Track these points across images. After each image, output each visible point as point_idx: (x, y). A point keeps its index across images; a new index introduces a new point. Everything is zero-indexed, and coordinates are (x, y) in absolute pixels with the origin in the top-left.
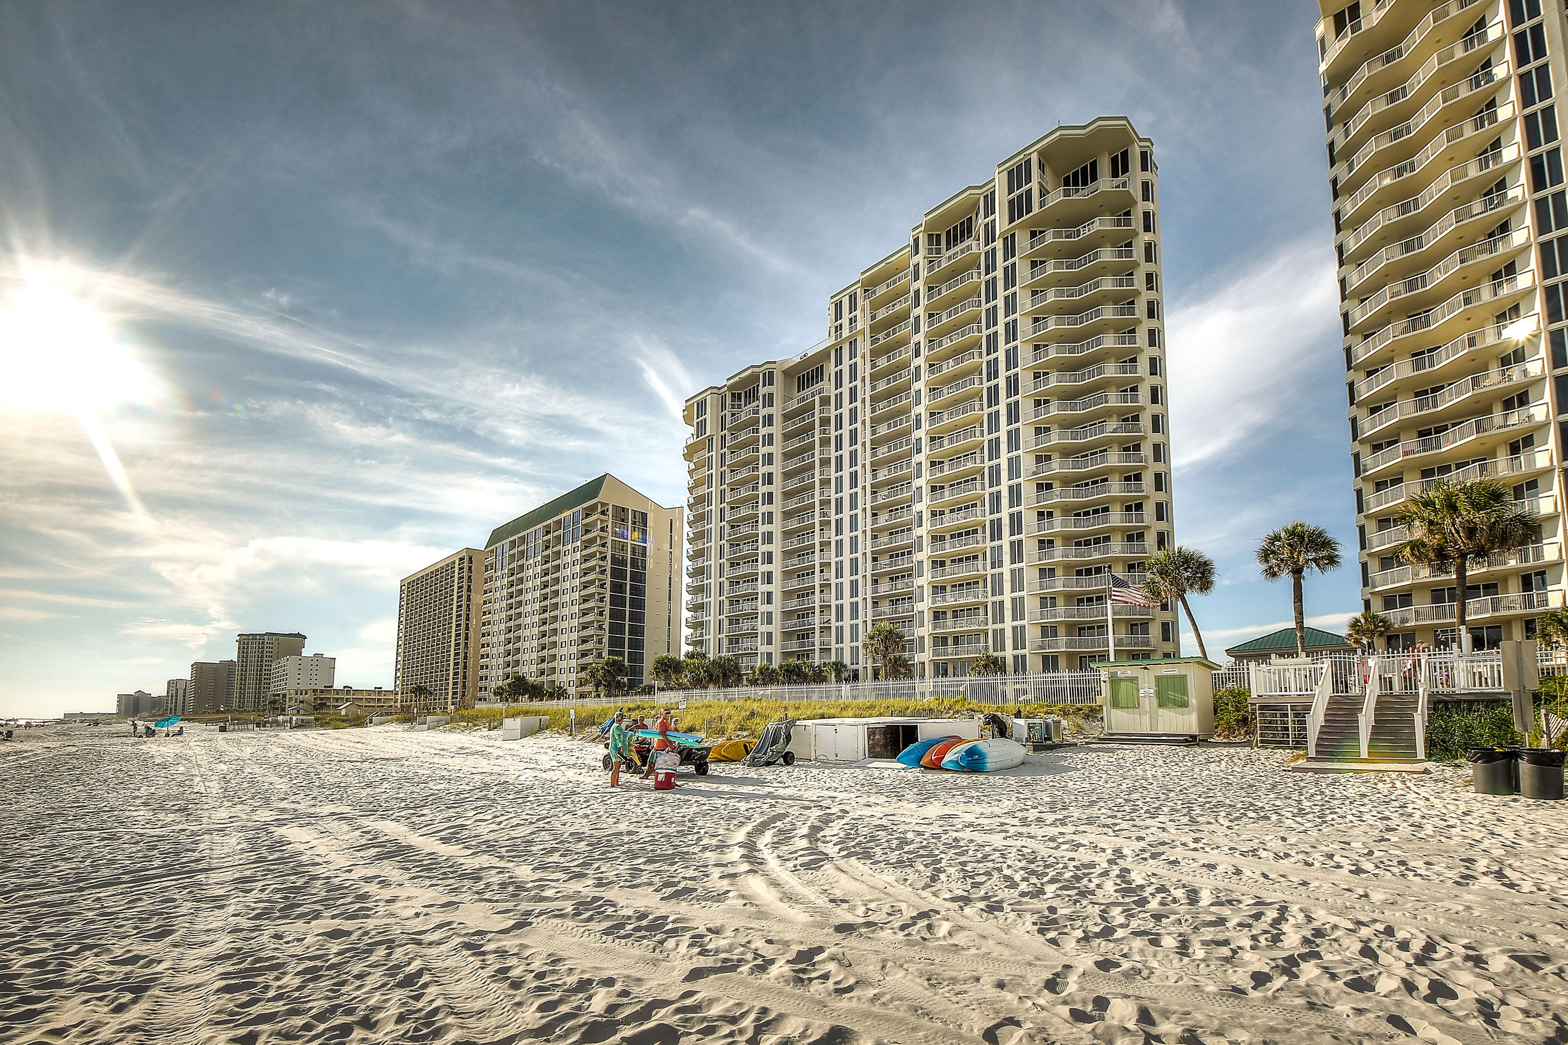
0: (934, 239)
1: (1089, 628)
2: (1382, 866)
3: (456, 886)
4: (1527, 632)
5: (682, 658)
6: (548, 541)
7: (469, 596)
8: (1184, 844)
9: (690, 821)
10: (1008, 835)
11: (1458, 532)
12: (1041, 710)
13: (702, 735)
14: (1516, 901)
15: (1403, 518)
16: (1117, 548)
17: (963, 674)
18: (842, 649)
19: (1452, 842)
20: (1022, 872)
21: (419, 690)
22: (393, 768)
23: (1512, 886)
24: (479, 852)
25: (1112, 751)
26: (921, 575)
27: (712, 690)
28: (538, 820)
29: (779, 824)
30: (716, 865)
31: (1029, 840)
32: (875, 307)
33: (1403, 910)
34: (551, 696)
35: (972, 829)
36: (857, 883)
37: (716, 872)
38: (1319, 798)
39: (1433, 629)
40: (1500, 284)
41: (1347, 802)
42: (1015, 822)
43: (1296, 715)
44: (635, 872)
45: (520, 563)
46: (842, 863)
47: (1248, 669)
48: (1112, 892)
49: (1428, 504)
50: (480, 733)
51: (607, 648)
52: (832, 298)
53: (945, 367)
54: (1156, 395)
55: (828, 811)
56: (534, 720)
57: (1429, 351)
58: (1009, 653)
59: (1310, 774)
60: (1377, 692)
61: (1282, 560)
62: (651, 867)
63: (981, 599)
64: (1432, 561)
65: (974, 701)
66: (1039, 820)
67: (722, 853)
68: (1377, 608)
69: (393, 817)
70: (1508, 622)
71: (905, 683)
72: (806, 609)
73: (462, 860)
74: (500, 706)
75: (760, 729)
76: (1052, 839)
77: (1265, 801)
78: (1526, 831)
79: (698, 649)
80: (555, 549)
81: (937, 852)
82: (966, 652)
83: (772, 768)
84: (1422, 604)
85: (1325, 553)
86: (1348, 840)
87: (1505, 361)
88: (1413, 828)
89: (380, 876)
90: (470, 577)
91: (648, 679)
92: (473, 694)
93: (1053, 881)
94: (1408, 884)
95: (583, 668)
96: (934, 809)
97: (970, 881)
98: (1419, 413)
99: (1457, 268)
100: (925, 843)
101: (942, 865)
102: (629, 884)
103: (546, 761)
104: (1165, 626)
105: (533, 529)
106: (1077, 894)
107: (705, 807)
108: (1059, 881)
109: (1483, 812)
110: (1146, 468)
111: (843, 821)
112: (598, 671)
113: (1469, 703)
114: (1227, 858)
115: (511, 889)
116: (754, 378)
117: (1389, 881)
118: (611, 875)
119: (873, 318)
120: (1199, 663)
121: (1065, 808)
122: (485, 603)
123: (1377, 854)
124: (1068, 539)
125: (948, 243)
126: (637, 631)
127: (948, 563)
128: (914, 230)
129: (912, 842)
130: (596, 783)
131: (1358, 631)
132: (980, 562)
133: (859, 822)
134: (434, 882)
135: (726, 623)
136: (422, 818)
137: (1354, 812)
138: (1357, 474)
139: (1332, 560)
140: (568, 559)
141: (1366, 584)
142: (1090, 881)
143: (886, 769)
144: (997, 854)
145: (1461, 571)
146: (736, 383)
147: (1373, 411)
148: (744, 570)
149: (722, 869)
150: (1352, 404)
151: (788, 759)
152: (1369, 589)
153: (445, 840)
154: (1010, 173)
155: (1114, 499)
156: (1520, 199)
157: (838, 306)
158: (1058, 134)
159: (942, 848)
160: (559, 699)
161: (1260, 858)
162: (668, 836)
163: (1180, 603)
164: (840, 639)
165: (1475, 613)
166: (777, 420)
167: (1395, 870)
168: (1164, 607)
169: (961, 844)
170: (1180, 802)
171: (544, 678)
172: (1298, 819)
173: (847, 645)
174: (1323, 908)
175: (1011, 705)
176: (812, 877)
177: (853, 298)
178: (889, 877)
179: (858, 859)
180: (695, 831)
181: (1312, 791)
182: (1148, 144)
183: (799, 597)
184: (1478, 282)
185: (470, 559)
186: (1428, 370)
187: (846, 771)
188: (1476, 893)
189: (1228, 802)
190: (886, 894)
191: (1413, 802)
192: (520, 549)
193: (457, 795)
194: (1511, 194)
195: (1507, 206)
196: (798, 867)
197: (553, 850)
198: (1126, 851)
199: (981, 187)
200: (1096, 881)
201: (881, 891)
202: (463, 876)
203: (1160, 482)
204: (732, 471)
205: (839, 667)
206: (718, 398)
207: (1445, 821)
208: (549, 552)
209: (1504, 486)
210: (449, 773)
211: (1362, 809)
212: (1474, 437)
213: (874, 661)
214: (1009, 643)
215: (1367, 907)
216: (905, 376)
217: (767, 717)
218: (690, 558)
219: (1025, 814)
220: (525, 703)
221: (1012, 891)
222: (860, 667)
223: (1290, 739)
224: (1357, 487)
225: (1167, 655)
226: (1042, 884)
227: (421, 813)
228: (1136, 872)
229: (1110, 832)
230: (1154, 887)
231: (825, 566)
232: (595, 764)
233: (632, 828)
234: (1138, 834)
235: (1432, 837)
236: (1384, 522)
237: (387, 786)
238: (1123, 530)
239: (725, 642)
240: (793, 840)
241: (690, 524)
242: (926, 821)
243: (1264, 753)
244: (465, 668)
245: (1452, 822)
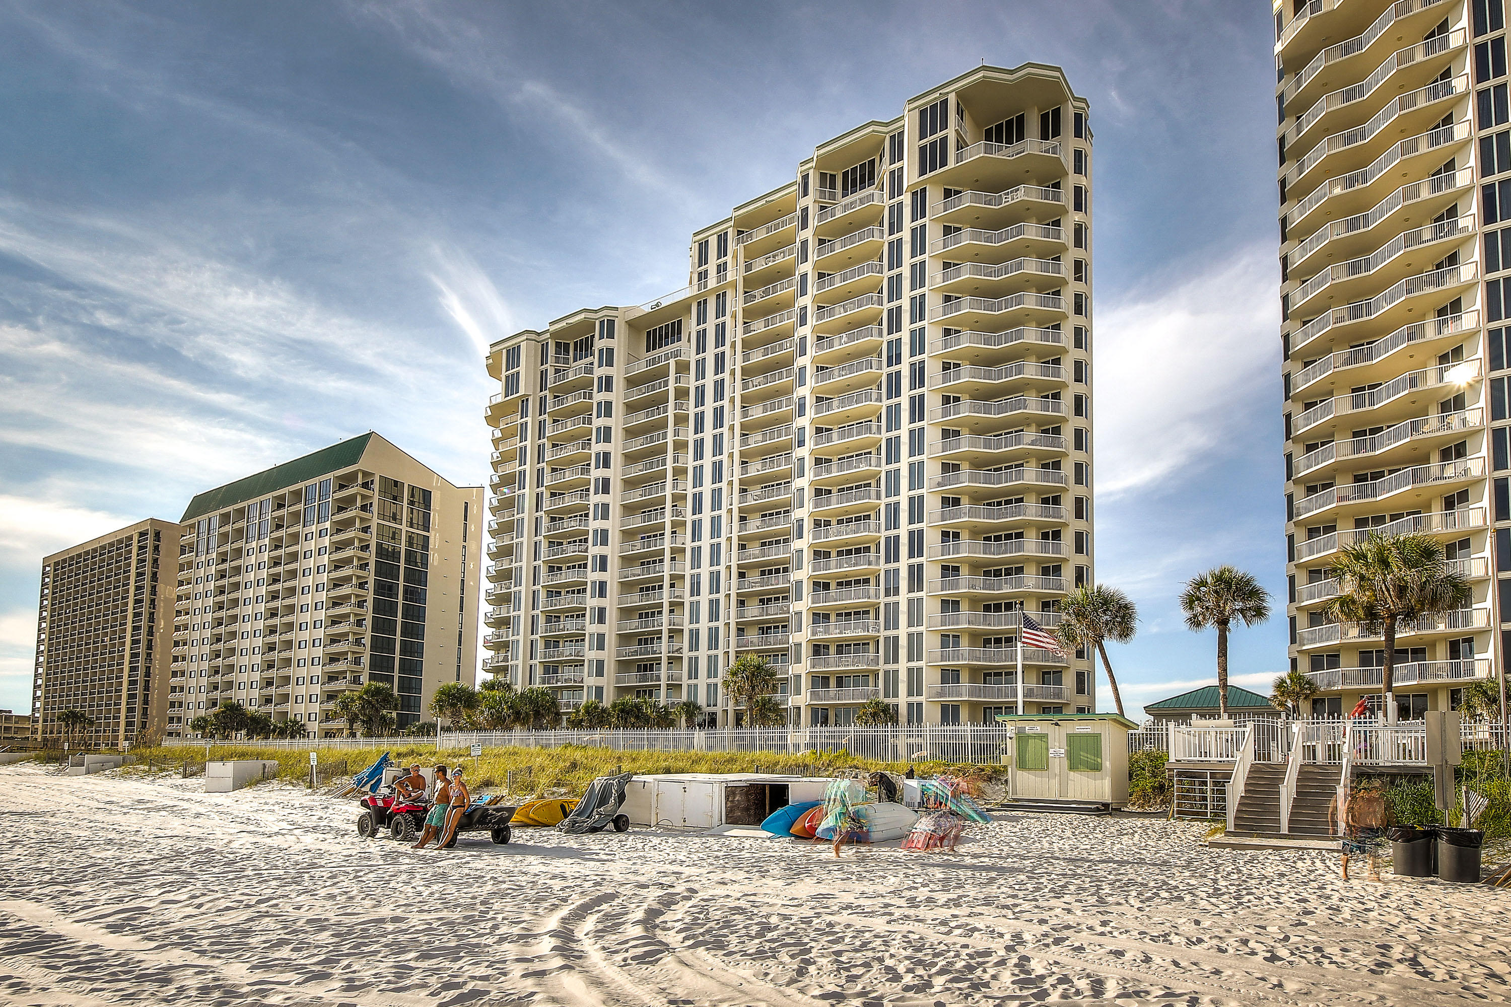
0: (828, 181)
1: (996, 674)
2: (1297, 952)
3: (131, 991)
4: (1453, 702)
5: (477, 688)
6: (281, 518)
7: (154, 587)
8: (1091, 928)
9: (482, 903)
10: (893, 918)
11: (1388, 590)
12: (938, 770)
13: (503, 791)
14: (1429, 990)
15: (1335, 570)
16: (1031, 581)
17: (848, 722)
18: (696, 686)
19: (1369, 927)
20: (907, 962)
21: (72, 718)
22: (32, 826)
23: (1425, 974)
24: (166, 945)
25: (1016, 819)
26: (799, 598)
27: (518, 733)
28: (259, 902)
29: (605, 906)
30: (518, 960)
31: (916, 924)
32: (751, 255)
33: (1317, 1000)
34: (282, 733)
35: (850, 911)
36: (705, 980)
37: (517, 970)
38: (1235, 876)
39: (1360, 694)
40: (1445, 322)
41: (1265, 882)
42: (902, 902)
43: (1216, 784)
44: (402, 971)
45: (235, 546)
46: (687, 955)
47: (1167, 729)
48: (1008, 984)
49: (1360, 556)
50: (169, 781)
51: (367, 671)
52: (696, 234)
53: (836, 342)
54: (1080, 405)
55: (671, 890)
56: (254, 766)
57: (1372, 387)
58: (902, 700)
59: (1228, 850)
60: (1300, 760)
61: (1207, 608)
62: (426, 964)
63: (872, 633)
64: (1361, 619)
65: (859, 757)
66: (929, 900)
67: (526, 944)
68: (1304, 668)
69: (31, 895)
70: (1434, 690)
71: (774, 732)
72: (649, 633)
73: (140, 956)
74: (201, 744)
75: (583, 786)
76: (944, 923)
77: (1180, 879)
78: (1441, 917)
79: (501, 678)
80: (292, 530)
81: (806, 940)
82: (851, 696)
83: (599, 836)
84: (1349, 665)
85: (1251, 604)
86: (1263, 923)
87: (1445, 407)
88: (1331, 912)
89: (10, 977)
90: (155, 561)
91: (426, 714)
92: (159, 726)
93: (942, 972)
94: (1323, 972)
95: (331, 697)
96: (805, 888)
97: (844, 974)
98: (1356, 456)
99: (1403, 298)
100: (792, 928)
101: (811, 955)
102: (392, 986)
103: (271, 823)
104: (1080, 676)
105: (257, 500)
106: (969, 987)
107: (504, 886)
108: (950, 972)
109: (1401, 894)
110: (1065, 490)
111: (690, 903)
112: (353, 700)
113: (1393, 776)
114: (1137, 944)
115: (216, 995)
116: (588, 326)
117: (1305, 969)
118: (367, 975)
119: (748, 268)
120: (1115, 720)
121: (959, 886)
122: (179, 598)
123: (1293, 939)
124: (976, 567)
125: (845, 188)
126: (413, 649)
127: (833, 585)
128: (804, 163)
129: (776, 928)
130: (345, 853)
131: (1283, 693)
132: (872, 587)
133: (711, 903)
134: (97, 985)
135: (540, 645)
136: (78, 898)
137: (1272, 893)
138: (1290, 518)
139: (1259, 612)
140: (312, 545)
141: (1293, 641)
142: (985, 971)
143: (747, 838)
144: (879, 941)
145: (1390, 633)
146: (563, 330)
147: (1310, 448)
148: (567, 577)
149: (525, 965)
150: (1288, 438)
151: (621, 824)
152: (1296, 647)
153: (115, 929)
154: (923, 113)
155: (1029, 524)
156: (1470, 230)
157: (703, 247)
158: (980, 75)
159: (812, 935)
160: (293, 737)
161: (1171, 944)
162: (451, 923)
163: (1097, 651)
164: (693, 673)
165: (1403, 680)
166: (618, 384)
167: (1311, 957)
168: (1080, 654)
169: (837, 929)
170: (1088, 880)
171: (271, 708)
172: (1213, 900)
173: (702, 681)
174: (1235, 999)
175: (903, 763)
176: (646, 973)
177: (722, 240)
178: (745, 971)
179: (708, 949)
180: (489, 916)
181: (1228, 869)
182: (1083, 105)
183: (641, 616)
184: (1423, 317)
185: (157, 535)
186: (1367, 408)
187: (697, 840)
188: (1390, 982)
189: (1139, 879)
190: (741, 992)
191: (1332, 883)
192: (237, 526)
193: (133, 866)
194: (1461, 223)
195: (1458, 236)
196: (629, 961)
197: (281, 943)
198: (1026, 936)
199: (887, 125)
200: (991, 971)
201: (735, 988)
202: (142, 978)
203: (1081, 508)
204: (554, 446)
205: (691, 709)
206: (536, 346)
207: (1363, 904)
208: (282, 533)
209: (1437, 543)
210: (121, 836)
211: (1280, 890)
212: (1409, 487)
213: (737, 703)
214: (903, 688)
215: (1280, 998)
216: (788, 348)
217: (592, 770)
218: (493, 556)
219: (913, 893)
220: (240, 741)
221: (895, 984)
222: (719, 710)
223: (1209, 811)
224: (1289, 532)
225: (1081, 710)
226: (930, 976)
227: (77, 890)
228: (1037, 960)
229: (1010, 914)
230: (1055, 977)
231: (675, 579)
232: (347, 827)
233: (399, 912)
234: (1041, 916)
235: (1349, 921)
236: (1315, 573)
237: (20, 851)
238: (1038, 561)
239: (539, 671)
240: (624, 927)
241: (494, 510)
242: (795, 902)
243: (1181, 825)
244: (147, 688)
245: (1370, 905)
